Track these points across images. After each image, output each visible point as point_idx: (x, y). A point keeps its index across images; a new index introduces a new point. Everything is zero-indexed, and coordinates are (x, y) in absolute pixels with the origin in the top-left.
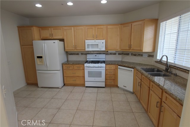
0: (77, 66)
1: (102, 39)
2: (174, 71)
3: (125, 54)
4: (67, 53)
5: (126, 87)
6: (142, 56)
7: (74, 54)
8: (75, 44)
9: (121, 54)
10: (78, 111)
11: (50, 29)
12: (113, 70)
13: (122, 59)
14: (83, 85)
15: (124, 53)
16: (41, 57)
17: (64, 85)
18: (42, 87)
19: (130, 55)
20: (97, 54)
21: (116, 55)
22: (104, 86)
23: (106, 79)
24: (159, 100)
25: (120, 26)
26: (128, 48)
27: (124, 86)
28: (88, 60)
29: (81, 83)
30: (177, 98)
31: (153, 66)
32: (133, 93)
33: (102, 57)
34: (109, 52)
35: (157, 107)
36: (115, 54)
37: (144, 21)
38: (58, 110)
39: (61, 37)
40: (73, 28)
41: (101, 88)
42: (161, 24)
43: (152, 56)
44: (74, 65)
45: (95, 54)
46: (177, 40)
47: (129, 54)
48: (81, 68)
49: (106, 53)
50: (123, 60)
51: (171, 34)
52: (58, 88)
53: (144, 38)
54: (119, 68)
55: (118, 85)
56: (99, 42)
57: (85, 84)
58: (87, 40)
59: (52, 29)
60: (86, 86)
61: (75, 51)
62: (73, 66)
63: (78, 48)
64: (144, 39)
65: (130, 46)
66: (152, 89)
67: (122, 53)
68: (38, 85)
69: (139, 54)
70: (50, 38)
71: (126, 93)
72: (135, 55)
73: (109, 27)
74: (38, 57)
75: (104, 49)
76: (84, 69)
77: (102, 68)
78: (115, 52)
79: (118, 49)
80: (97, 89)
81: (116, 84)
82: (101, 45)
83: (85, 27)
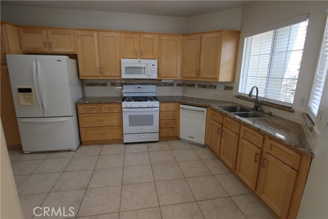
0: (107, 106)
1: (151, 58)
2: (267, 109)
3: (188, 85)
4: (84, 83)
5: (193, 138)
6: (216, 87)
7: (97, 83)
8: (100, 65)
9: (181, 86)
10: (124, 187)
11: (44, 31)
12: (172, 112)
13: (182, 94)
14: (120, 141)
15: (186, 84)
16: (29, 90)
17: (81, 143)
18: (32, 153)
19: (197, 86)
20: (141, 84)
21: (172, 87)
22: (158, 140)
23: (160, 128)
24: (259, 151)
25: (181, 37)
26: (195, 75)
27: (190, 137)
28: (124, 95)
29: (116, 138)
30: (292, 145)
31: (233, 103)
32: (204, 146)
33: (151, 90)
34: (162, 81)
35: (255, 161)
36: (171, 85)
37: (222, 33)
38: (84, 191)
39: (70, 51)
40: (95, 34)
41: (152, 144)
42: (246, 39)
43: (231, 88)
44: (100, 105)
45: (137, 84)
46: (270, 65)
47: (194, 85)
48: (116, 111)
49: (157, 82)
50: (184, 95)
51: (260, 55)
52: (70, 151)
53: (221, 59)
54: (182, 108)
55: (179, 137)
56: (147, 64)
57: (123, 140)
58: (123, 58)
59: (50, 32)
60: (124, 142)
61: (102, 78)
62: (100, 107)
63: (106, 74)
64: (221, 62)
65: (198, 73)
66: (245, 137)
67: (183, 84)
68: (22, 149)
69: (211, 86)
70: (46, 50)
71: (194, 147)
72: (204, 87)
73: (163, 37)
74: (21, 90)
75: (155, 76)
76: (121, 112)
77: (154, 109)
78: (172, 81)
79: (177, 77)
80: (145, 146)
81: (176, 135)
82: (150, 68)
83: (120, 33)
